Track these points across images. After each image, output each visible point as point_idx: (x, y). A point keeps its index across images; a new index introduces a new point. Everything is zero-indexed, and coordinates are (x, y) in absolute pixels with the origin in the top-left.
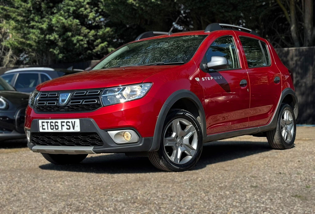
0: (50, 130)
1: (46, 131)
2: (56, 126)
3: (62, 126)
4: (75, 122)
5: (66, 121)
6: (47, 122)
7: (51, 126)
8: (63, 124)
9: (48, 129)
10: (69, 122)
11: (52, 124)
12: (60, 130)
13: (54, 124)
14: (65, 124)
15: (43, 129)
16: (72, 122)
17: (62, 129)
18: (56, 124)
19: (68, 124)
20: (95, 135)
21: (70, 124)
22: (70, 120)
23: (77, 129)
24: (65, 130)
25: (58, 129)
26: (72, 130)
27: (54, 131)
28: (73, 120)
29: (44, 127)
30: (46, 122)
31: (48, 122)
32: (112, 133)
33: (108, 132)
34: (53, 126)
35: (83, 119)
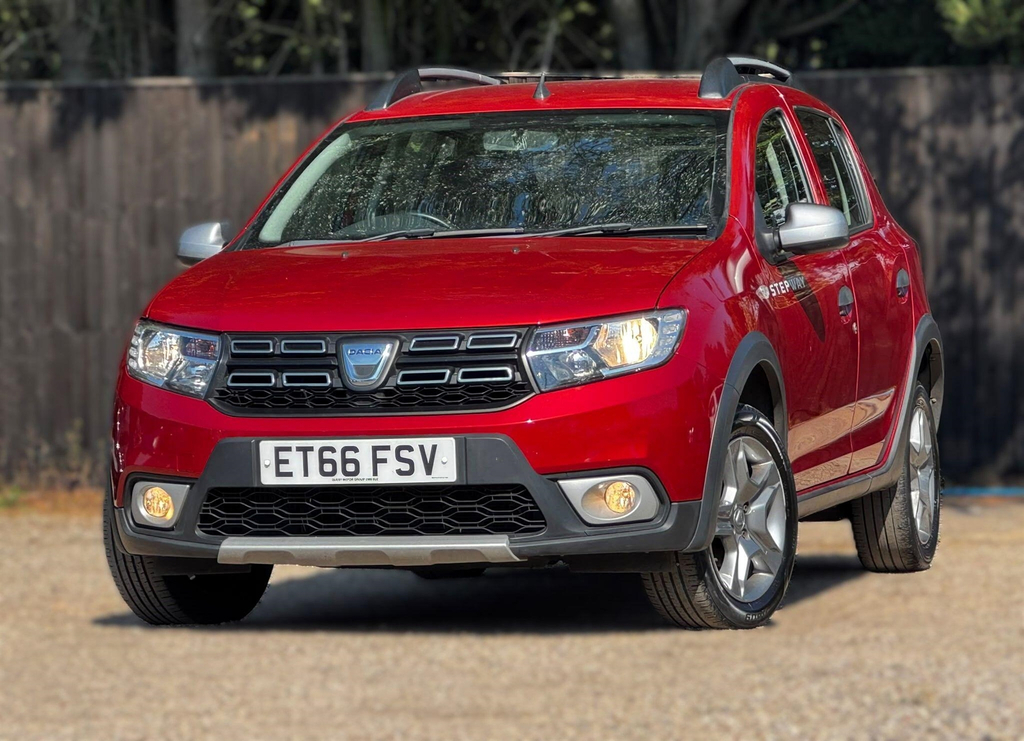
0: (315, 479)
1: (298, 480)
2: (345, 461)
3: (376, 461)
4: (434, 448)
5: (394, 443)
6: (305, 450)
7: (322, 461)
8: (381, 454)
9: (306, 474)
10: (410, 449)
11: (327, 455)
12: (365, 477)
13: (337, 457)
14: (390, 455)
15: (279, 474)
16: (422, 448)
17: (375, 473)
18: (350, 455)
19: (404, 454)
20: (511, 495)
21: (416, 456)
22: (414, 442)
23: (446, 472)
24: (388, 475)
25: (356, 472)
26: (420, 477)
27: (340, 479)
28: (428, 442)
29: (283, 468)
30: (299, 449)
31: (311, 449)
32: (575, 487)
33: (560, 482)
34: (333, 462)
35: (470, 437)
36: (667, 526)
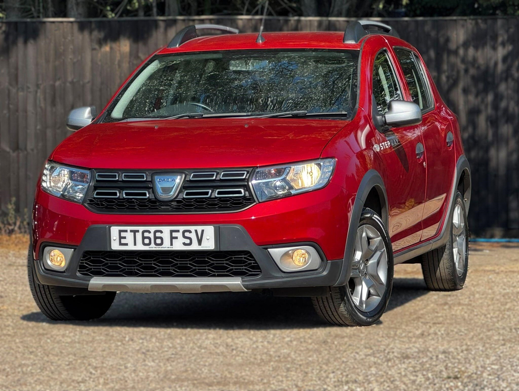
0: (140, 247)
1: (131, 247)
2: (156, 238)
3: (172, 238)
4: (203, 231)
5: (182, 228)
6: (135, 232)
7: (144, 238)
8: (174, 234)
9: (135, 244)
10: (190, 232)
11: (146, 234)
12: (166, 246)
13: (151, 236)
14: (179, 235)
15: (121, 244)
16: (196, 231)
17: (172, 244)
18: (158, 234)
19: (187, 234)
20: (243, 256)
21: (193, 236)
22: (192, 228)
23: (209, 244)
24: (178, 246)
25: (162, 244)
26: (195, 247)
27: (153, 247)
28: (199, 228)
29: (123, 241)
30: (131, 231)
31: (138, 231)
32: (276, 252)
33: (269, 250)
34: (149, 238)
35: (221, 226)
36: (325, 273)
